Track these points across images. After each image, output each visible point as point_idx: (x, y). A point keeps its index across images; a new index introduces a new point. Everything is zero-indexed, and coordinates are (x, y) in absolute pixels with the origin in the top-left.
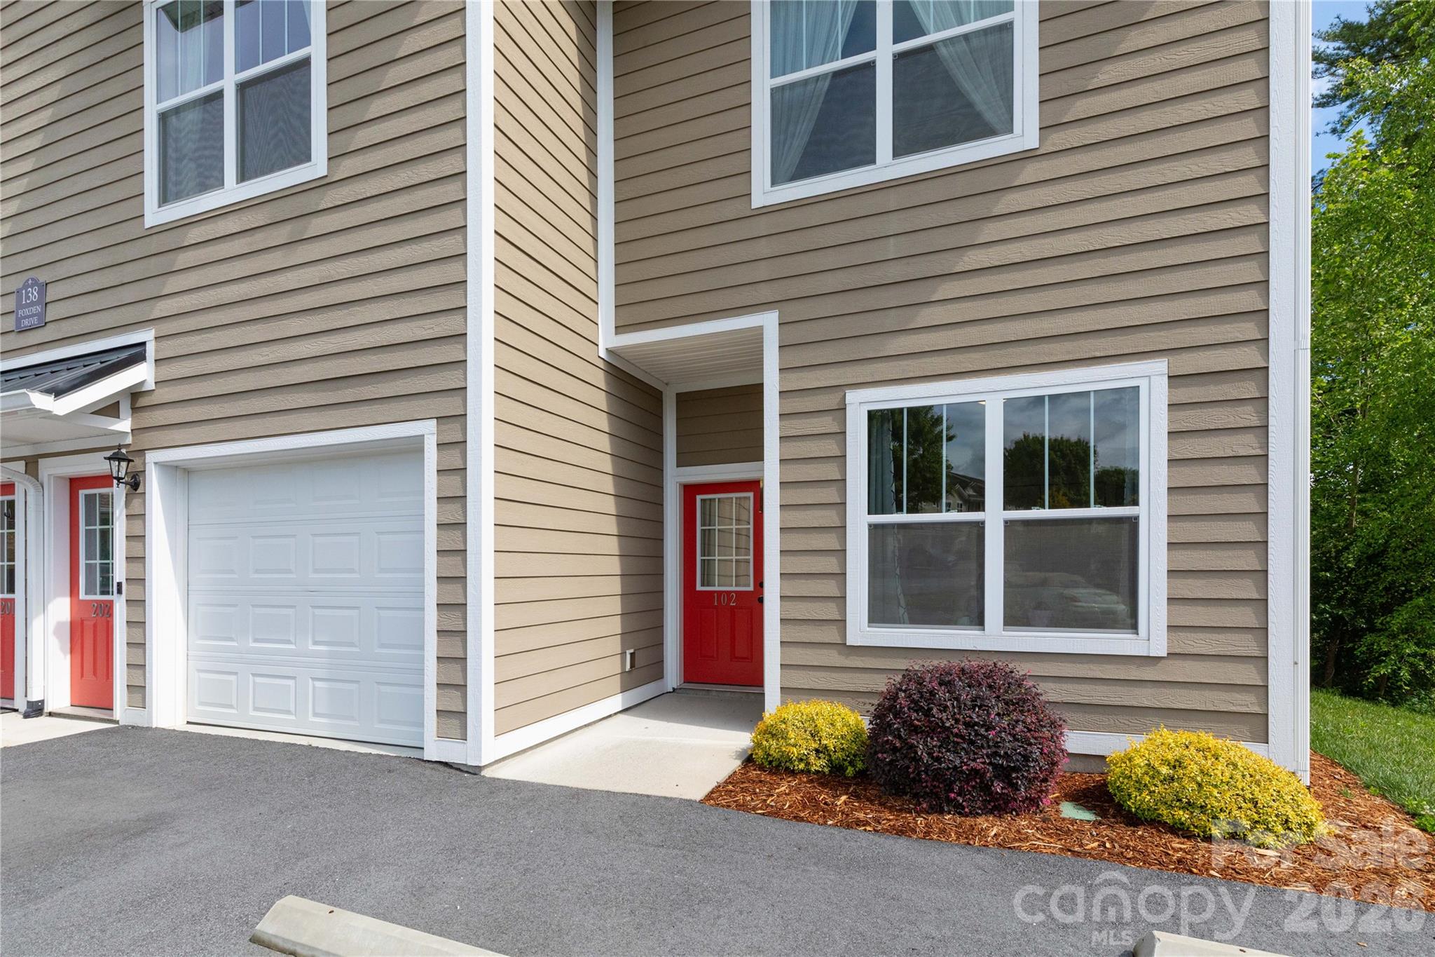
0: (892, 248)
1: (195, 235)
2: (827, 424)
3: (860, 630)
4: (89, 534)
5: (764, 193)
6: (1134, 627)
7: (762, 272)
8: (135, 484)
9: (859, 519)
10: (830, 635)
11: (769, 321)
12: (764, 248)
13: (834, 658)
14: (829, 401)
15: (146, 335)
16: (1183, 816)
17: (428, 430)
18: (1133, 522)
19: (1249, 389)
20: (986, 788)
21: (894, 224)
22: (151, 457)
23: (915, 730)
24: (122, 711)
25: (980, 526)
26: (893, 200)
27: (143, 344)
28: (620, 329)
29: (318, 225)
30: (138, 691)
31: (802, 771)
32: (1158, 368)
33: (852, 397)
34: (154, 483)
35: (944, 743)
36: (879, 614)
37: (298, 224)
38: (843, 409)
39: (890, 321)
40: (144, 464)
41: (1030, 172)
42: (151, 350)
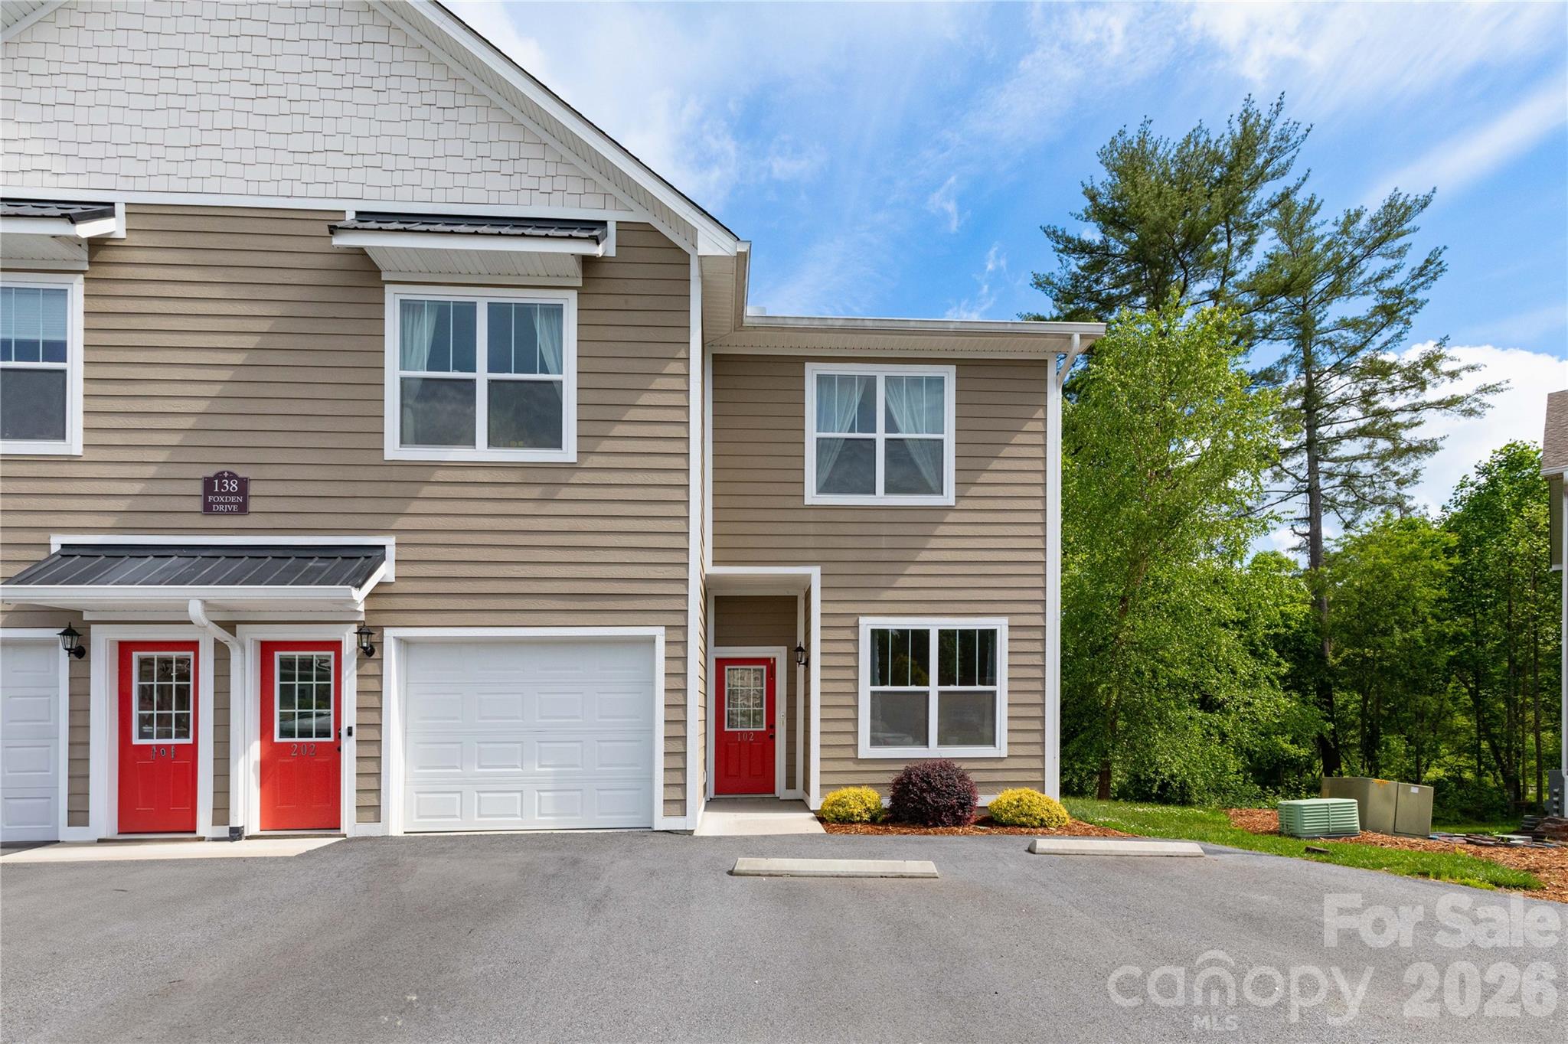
0: (884, 543)
1: (440, 475)
2: (848, 634)
3: (866, 750)
4: (286, 690)
5: (812, 496)
6: (994, 744)
7: (810, 542)
8: (369, 651)
9: (866, 688)
10: (849, 753)
11: (815, 573)
12: (811, 529)
13: (851, 766)
14: (850, 622)
15: (389, 541)
16: (1024, 819)
17: (660, 633)
18: (993, 694)
19: (1038, 635)
21: (885, 530)
22: (389, 633)
24: (350, 823)
25: (926, 694)
26: (884, 516)
27: (383, 547)
28: (715, 563)
29: (565, 493)
30: (372, 810)
31: (858, 822)
32: (1005, 621)
33: (863, 620)
34: (391, 653)
36: (875, 742)
37: (552, 488)
38: (857, 627)
39: (883, 582)
40: (382, 636)
41: (951, 517)
42: (391, 553)
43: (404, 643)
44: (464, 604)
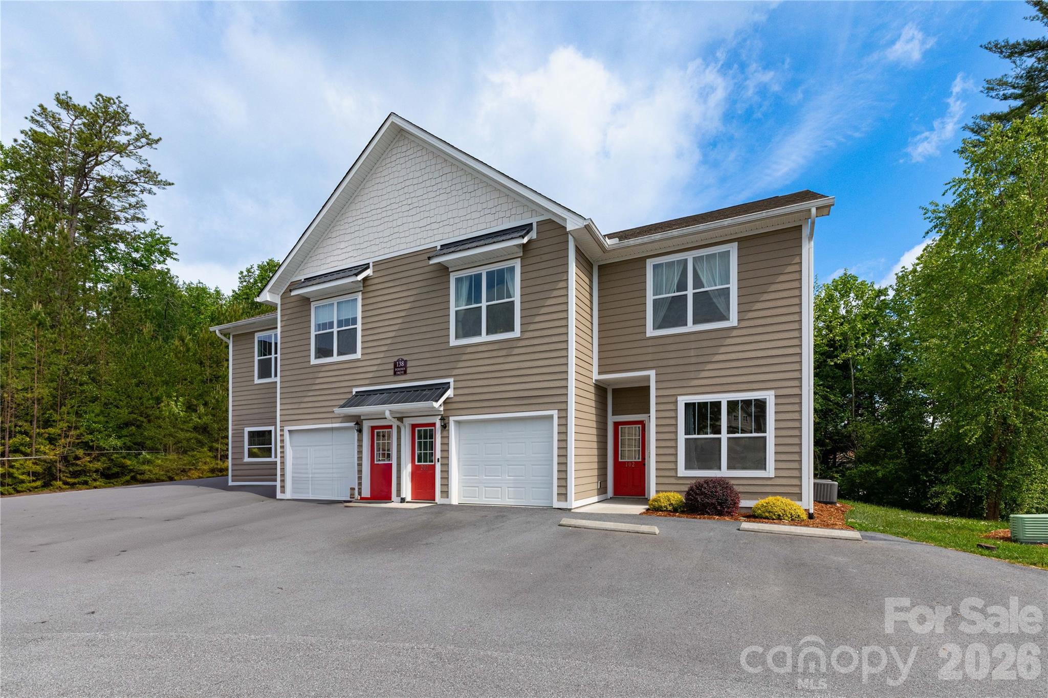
0: (692, 353)
1: (469, 350)
2: (672, 407)
3: (682, 472)
4: (420, 443)
5: (650, 332)
6: (765, 469)
7: (649, 357)
8: (445, 427)
9: (682, 437)
10: (672, 473)
11: (652, 373)
12: (650, 350)
13: (675, 481)
14: (672, 399)
15: (451, 380)
16: (767, 514)
17: (555, 413)
18: (765, 438)
19: (796, 400)
20: (716, 508)
22: (452, 419)
23: (697, 494)
24: (439, 499)
25: (720, 439)
26: (692, 338)
27: (448, 383)
28: (600, 373)
30: (446, 493)
32: (772, 393)
33: (679, 398)
34: (452, 427)
35: (705, 497)
36: (689, 467)
37: (510, 350)
38: (676, 402)
39: (692, 375)
40: (449, 420)
41: (735, 333)
42: (451, 385)
43: (458, 423)
44: (478, 404)
